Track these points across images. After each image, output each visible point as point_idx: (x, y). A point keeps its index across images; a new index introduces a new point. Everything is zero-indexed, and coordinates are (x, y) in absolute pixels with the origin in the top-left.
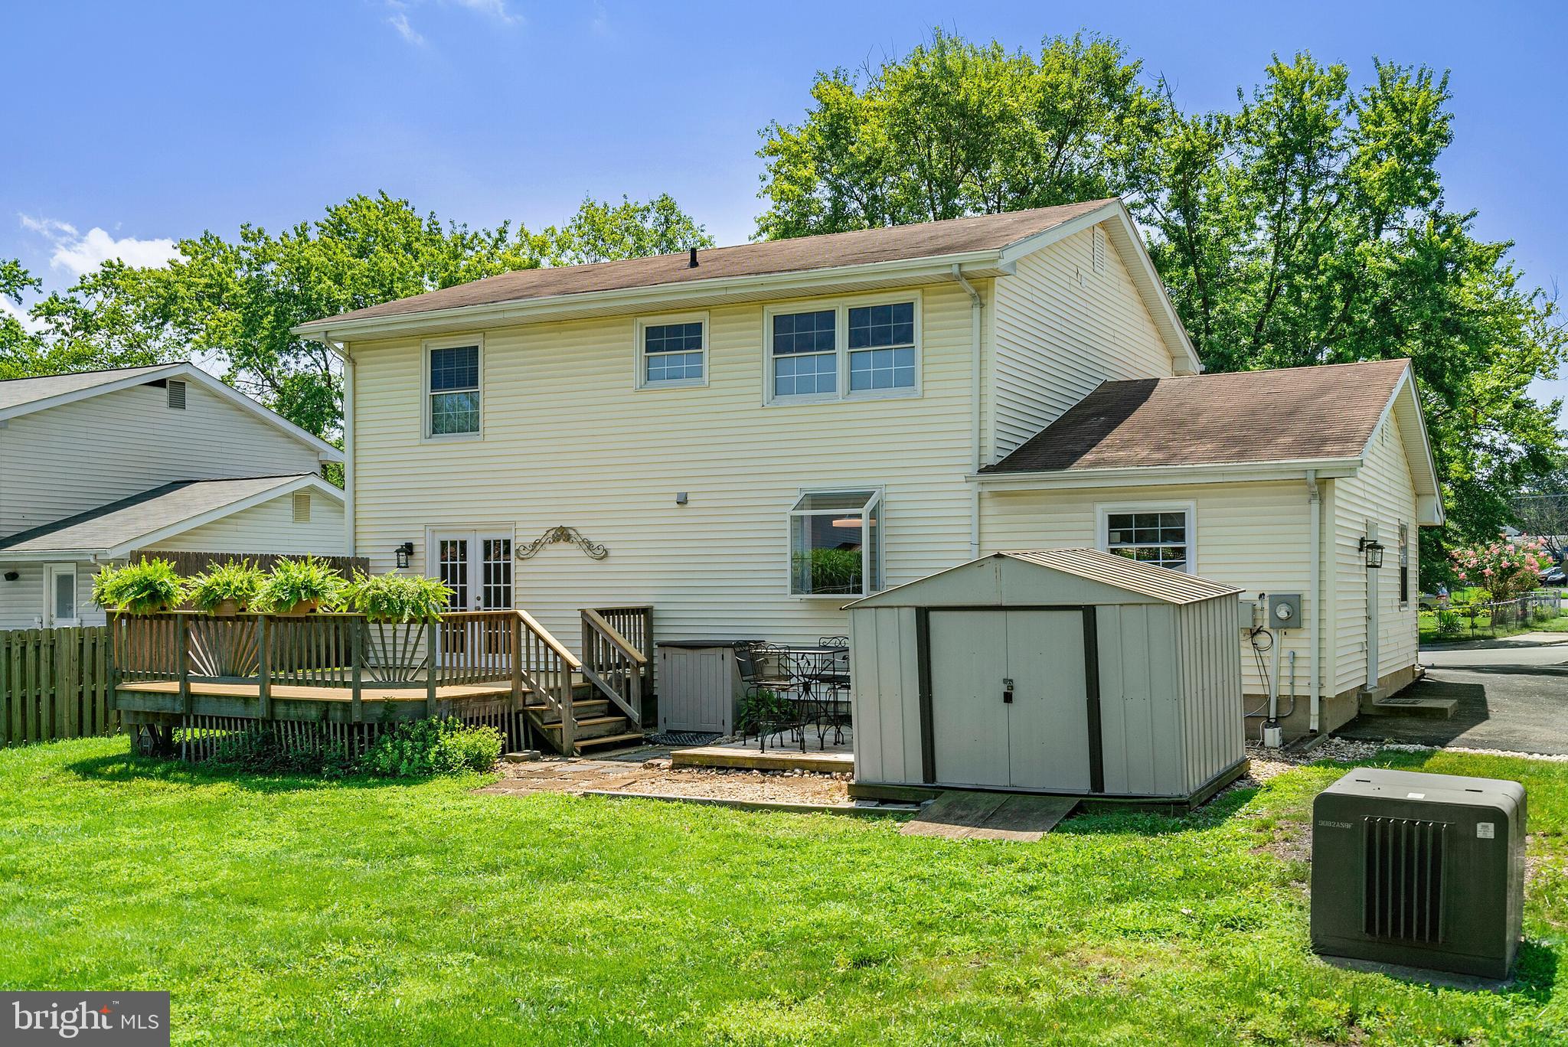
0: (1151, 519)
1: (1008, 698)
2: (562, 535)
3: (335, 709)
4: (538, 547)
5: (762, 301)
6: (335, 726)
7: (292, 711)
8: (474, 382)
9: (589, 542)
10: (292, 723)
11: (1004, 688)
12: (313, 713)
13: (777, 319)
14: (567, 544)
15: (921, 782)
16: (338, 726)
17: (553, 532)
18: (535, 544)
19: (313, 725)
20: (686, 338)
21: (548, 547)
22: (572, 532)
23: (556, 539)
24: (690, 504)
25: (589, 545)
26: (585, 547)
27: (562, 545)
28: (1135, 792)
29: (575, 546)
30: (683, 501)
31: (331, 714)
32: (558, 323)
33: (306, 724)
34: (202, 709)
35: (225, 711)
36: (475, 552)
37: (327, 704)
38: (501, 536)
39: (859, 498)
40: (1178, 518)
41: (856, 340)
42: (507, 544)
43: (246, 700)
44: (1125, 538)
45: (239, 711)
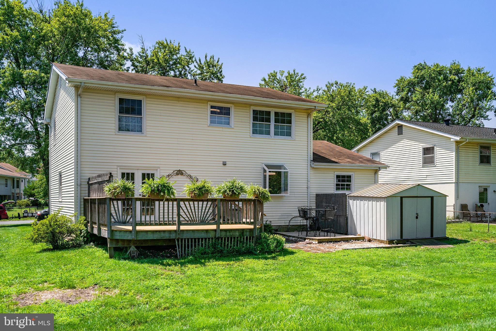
0: (343, 177)
1: (417, 218)
2: (180, 173)
3: (246, 232)
4: (170, 177)
5: (250, 105)
6: (247, 238)
7: (228, 234)
8: (141, 114)
9: (191, 176)
10: (228, 238)
11: (416, 215)
12: (237, 234)
13: (254, 111)
14: (182, 177)
15: (400, 238)
16: (249, 237)
17: (176, 172)
18: (168, 176)
19: (238, 238)
20: (225, 112)
21: (174, 177)
22: (184, 172)
23: (177, 174)
24: (227, 165)
25: (190, 177)
26: (189, 177)
27: (180, 176)
28: (439, 236)
29: (185, 177)
30: (224, 164)
31: (245, 233)
32: (179, 98)
33: (234, 238)
34: (185, 236)
35: (197, 236)
36: (138, 177)
37: (243, 230)
38: (150, 172)
39: (280, 167)
40: (349, 177)
41: (276, 121)
42: (153, 175)
43: (207, 231)
44: (339, 181)
45: (203, 235)
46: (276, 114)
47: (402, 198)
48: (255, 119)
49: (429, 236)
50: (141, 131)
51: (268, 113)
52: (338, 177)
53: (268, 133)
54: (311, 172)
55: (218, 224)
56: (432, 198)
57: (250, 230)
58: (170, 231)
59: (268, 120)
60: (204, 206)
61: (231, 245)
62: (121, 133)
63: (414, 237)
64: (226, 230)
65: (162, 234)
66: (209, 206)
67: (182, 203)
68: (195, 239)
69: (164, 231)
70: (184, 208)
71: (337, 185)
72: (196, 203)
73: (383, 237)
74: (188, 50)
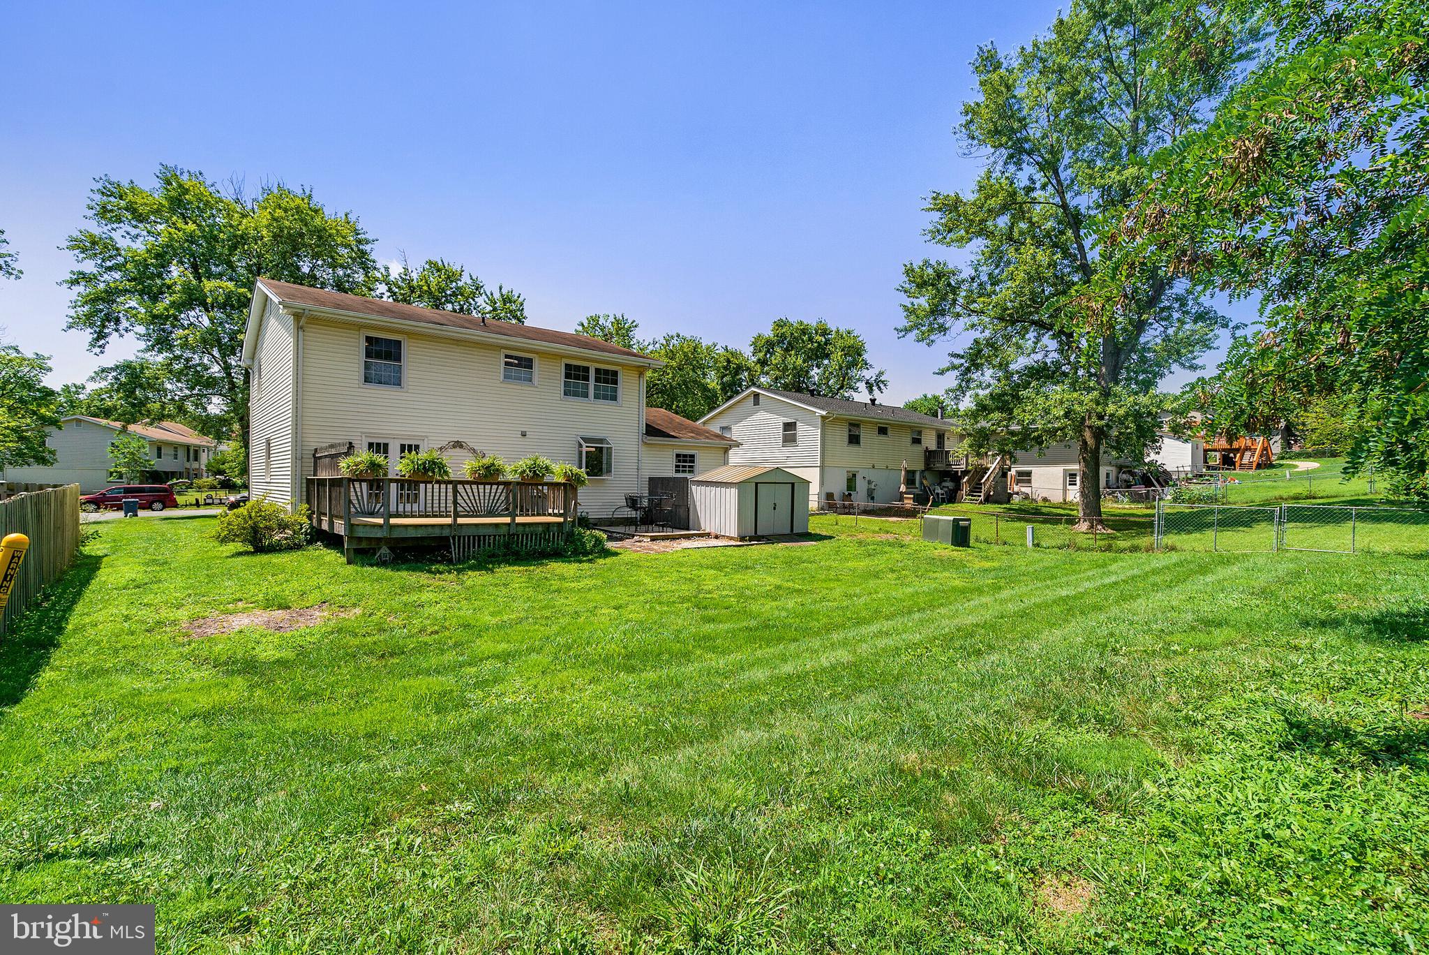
0: (685, 456)
1: (775, 509)
2: (458, 445)
3: (554, 526)
4: (444, 451)
5: (562, 356)
6: (554, 535)
7: (527, 529)
8: (399, 360)
10: (527, 535)
11: (774, 506)
12: (540, 529)
13: (566, 365)
14: (461, 450)
15: (753, 534)
16: (556, 533)
17: (452, 443)
18: (441, 449)
19: (541, 534)
20: (527, 364)
21: (450, 450)
22: (465, 445)
23: (454, 447)
24: (528, 436)
25: (474, 451)
26: (472, 451)
27: (458, 449)
28: (800, 531)
29: (465, 451)
30: (524, 434)
31: (551, 528)
32: (458, 342)
33: (536, 535)
34: (464, 532)
35: (482, 532)
36: (394, 449)
37: (548, 524)
38: (413, 443)
39: (601, 441)
40: (693, 456)
41: (597, 380)
42: (417, 447)
43: (497, 525)
44: (679, 461)
45: (491, 531)
46: (598, 371)
47: (757, 484)
48: (568, 376)
49: (788, 531)
50: (400, 385)
51: (586, 369)
52: (678, 456)
53: (586, 395)
54: (643, 449)
55: (513, 516)
56: (793, 484)
57: (559, 524)
58: (442, 526)
59: (587, 378)
60: (494, 491)
61: (531, 545)
62: (368, 385)
63: (771, 533)
64: (524, 525)
65: (430, 530)
66: (499, 491)
67: (460, 487)
68: (479, 537)
69: (433, 526)
70: (464, 494)
71: (677, 466)
72: (481, 487)
73: (734, 533)
74: (474, 277)
